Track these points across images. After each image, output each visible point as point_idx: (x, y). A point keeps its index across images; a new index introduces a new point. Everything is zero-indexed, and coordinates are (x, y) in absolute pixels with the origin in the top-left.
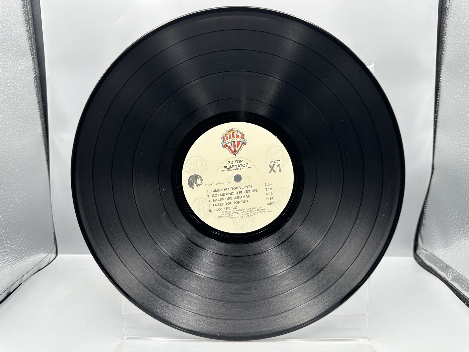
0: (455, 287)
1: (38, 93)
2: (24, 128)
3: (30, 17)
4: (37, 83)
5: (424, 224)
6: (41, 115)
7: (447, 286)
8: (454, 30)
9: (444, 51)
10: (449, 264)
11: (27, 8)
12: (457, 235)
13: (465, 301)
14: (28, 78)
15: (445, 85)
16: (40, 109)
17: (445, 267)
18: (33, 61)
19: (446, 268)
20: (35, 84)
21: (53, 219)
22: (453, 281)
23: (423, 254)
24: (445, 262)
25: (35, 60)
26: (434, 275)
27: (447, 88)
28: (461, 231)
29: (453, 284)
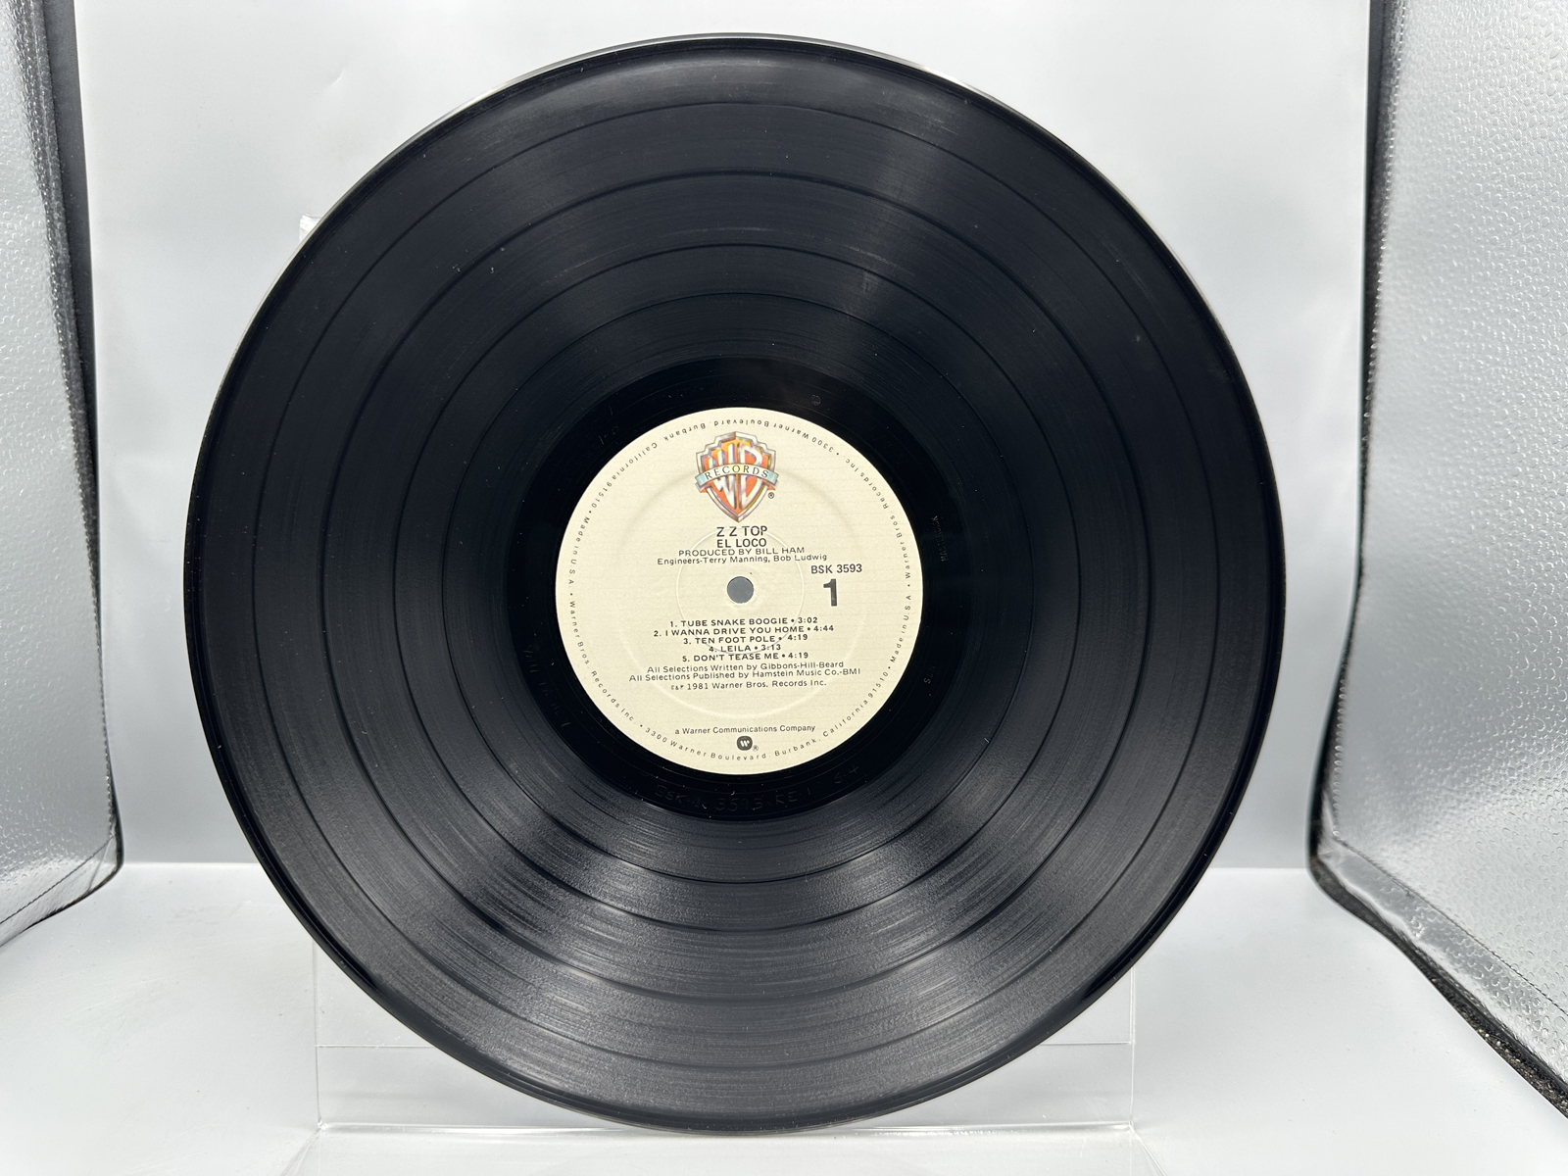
0: (1432, 961)
1: (63, 323)
2: (9, 434)
3: (41, 74)
4: (59, 289)
5: (1337, 759)
6: (71, 396)
7: (1410, 958)
8: (1414, 125)
9: (1388, 194)
10: (1415, 885)
11: (31, 45)
12: (1434, 787)
13: (1464, 1006)
14: (29, 273)
15: (1393, 300)
16: (68, 377)
17: (1404, 897)
18: (50, 216)
19: (1408, 899)
20: (53, 292)
21: (106, 743)
22: (1427, 942)
23: (1338, 856)
24: (1404, 881)
25: (56, 215)
26: (1371, 924)
27: (1400, 312)
28: (1448, 772)
29: (1427, 952)
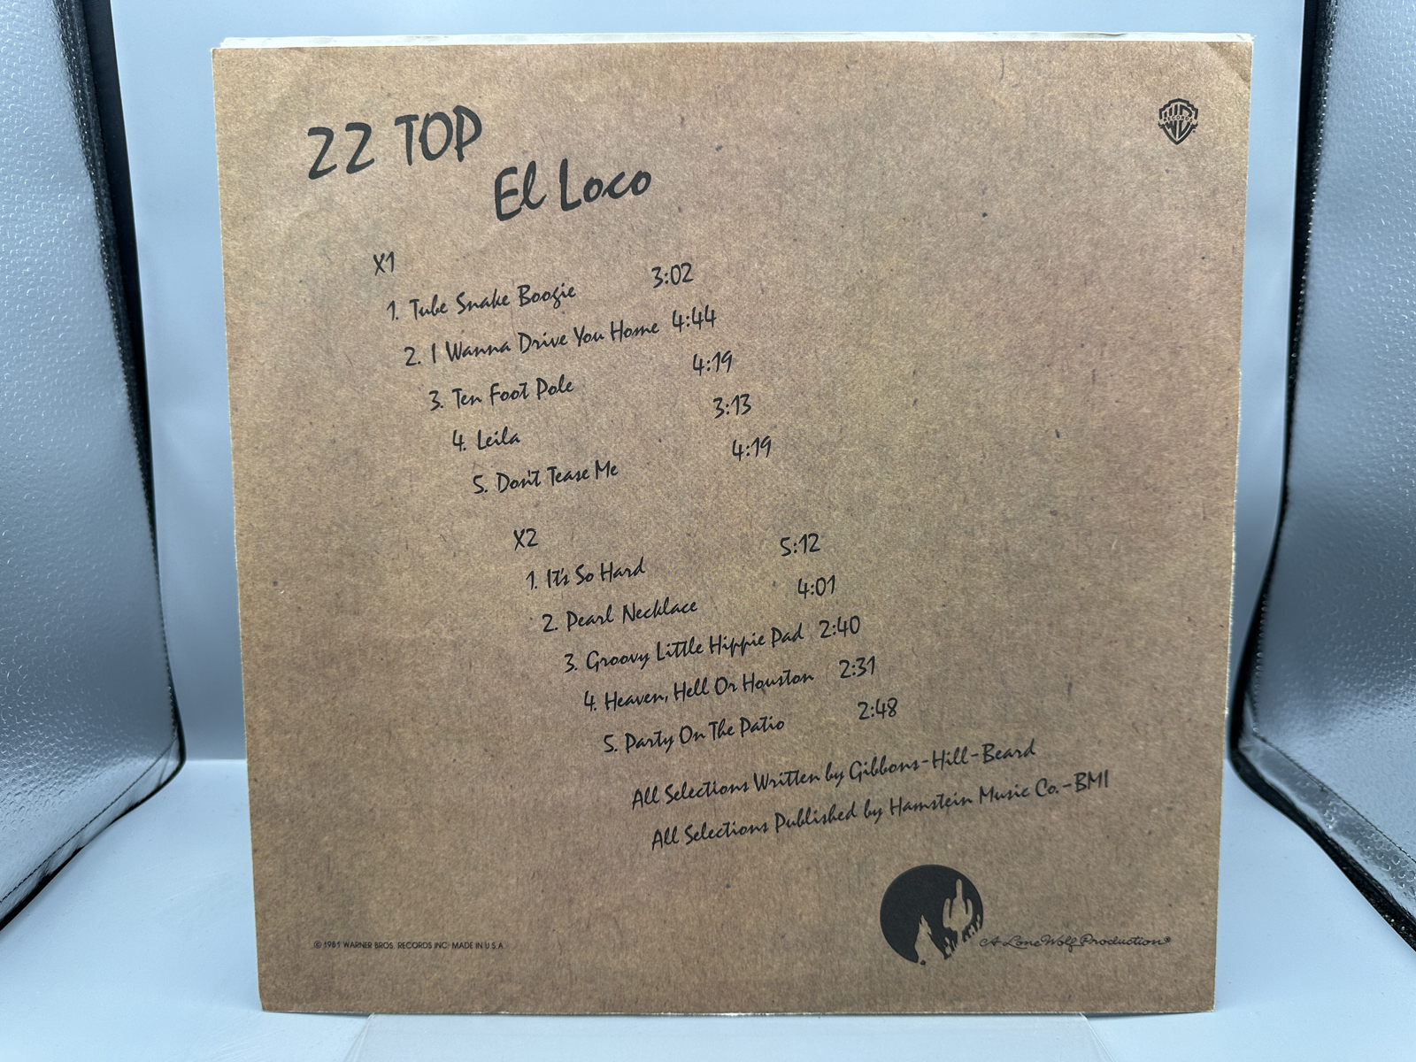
0: (1343, 851)
1: (114, 290)
2: (74, 395)
3: (84, 62)
4: (108, 259)
5: (1259, 664)
6: (124, 355)
7: (1322, 846)
8: (1346, 88)
9: (1321, 150)
10: (1329, 782)
11: (74, 37)
12: (1350, 699)
13: (1371, 893)
14: (83, 247)
15: (1322, 251)
16: (120, 338)
17: (1318, 792)
18: (97, 193)
19: (1322, 794)
20: (104, 262)
21: (167, 658)
22: (1339, 834)
23: (1257, 750)
24: (1318, 777)
25: (103, 192)
26: (1288, 816)
27: (1328, 263)
29: (1340, 843)
